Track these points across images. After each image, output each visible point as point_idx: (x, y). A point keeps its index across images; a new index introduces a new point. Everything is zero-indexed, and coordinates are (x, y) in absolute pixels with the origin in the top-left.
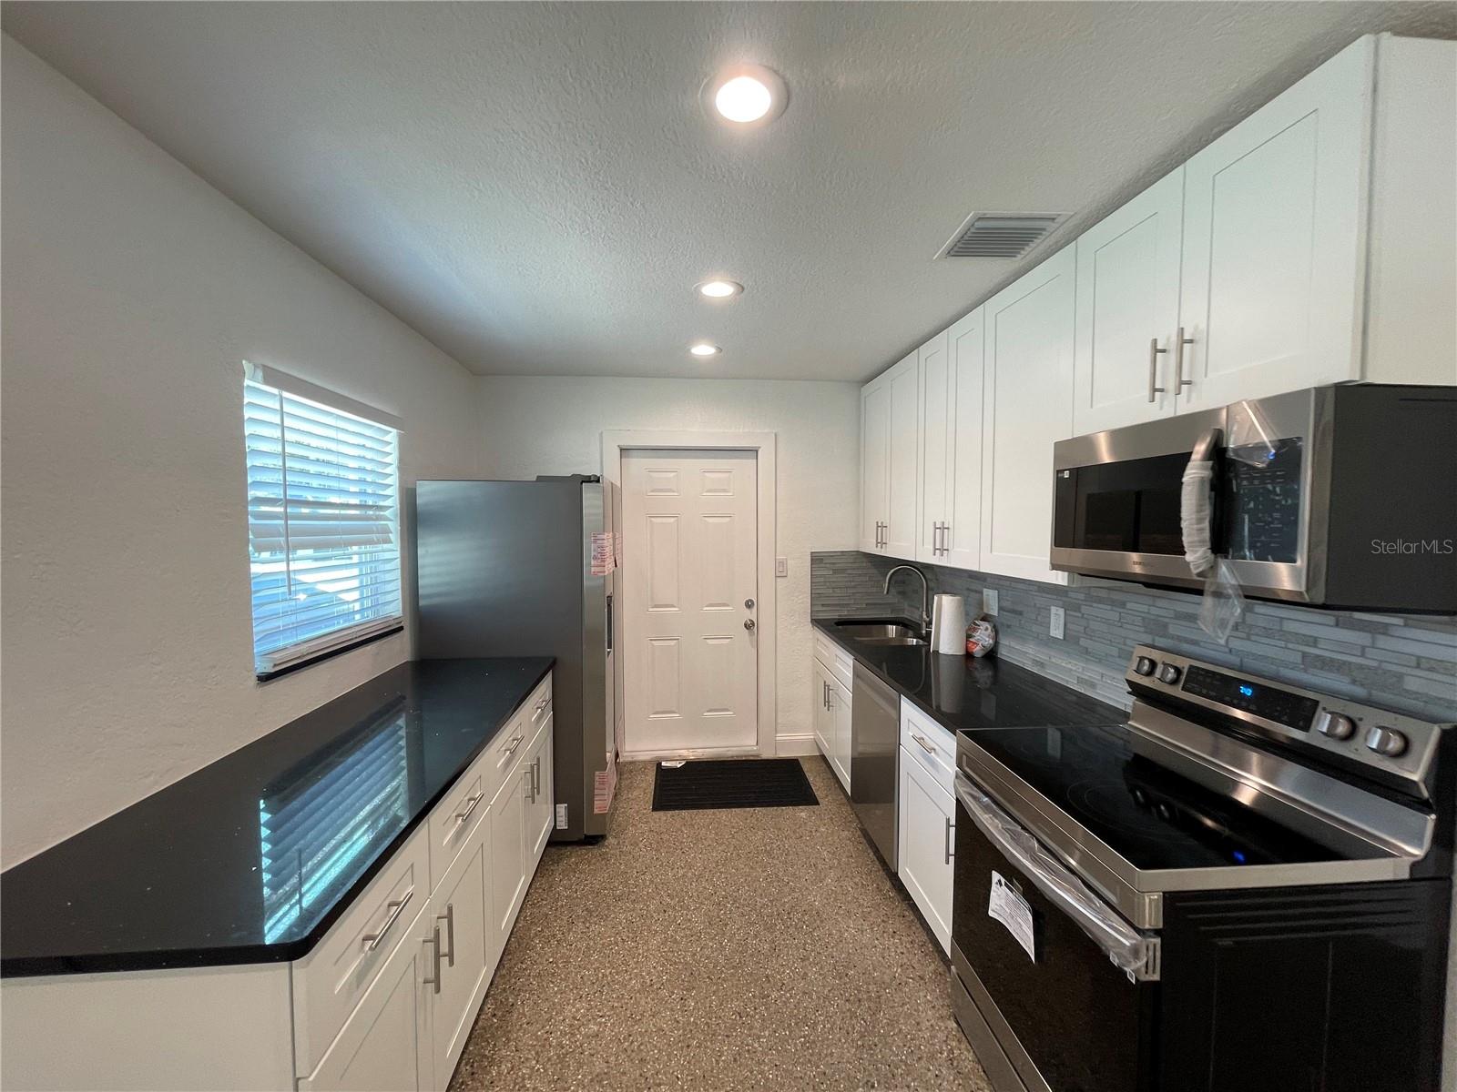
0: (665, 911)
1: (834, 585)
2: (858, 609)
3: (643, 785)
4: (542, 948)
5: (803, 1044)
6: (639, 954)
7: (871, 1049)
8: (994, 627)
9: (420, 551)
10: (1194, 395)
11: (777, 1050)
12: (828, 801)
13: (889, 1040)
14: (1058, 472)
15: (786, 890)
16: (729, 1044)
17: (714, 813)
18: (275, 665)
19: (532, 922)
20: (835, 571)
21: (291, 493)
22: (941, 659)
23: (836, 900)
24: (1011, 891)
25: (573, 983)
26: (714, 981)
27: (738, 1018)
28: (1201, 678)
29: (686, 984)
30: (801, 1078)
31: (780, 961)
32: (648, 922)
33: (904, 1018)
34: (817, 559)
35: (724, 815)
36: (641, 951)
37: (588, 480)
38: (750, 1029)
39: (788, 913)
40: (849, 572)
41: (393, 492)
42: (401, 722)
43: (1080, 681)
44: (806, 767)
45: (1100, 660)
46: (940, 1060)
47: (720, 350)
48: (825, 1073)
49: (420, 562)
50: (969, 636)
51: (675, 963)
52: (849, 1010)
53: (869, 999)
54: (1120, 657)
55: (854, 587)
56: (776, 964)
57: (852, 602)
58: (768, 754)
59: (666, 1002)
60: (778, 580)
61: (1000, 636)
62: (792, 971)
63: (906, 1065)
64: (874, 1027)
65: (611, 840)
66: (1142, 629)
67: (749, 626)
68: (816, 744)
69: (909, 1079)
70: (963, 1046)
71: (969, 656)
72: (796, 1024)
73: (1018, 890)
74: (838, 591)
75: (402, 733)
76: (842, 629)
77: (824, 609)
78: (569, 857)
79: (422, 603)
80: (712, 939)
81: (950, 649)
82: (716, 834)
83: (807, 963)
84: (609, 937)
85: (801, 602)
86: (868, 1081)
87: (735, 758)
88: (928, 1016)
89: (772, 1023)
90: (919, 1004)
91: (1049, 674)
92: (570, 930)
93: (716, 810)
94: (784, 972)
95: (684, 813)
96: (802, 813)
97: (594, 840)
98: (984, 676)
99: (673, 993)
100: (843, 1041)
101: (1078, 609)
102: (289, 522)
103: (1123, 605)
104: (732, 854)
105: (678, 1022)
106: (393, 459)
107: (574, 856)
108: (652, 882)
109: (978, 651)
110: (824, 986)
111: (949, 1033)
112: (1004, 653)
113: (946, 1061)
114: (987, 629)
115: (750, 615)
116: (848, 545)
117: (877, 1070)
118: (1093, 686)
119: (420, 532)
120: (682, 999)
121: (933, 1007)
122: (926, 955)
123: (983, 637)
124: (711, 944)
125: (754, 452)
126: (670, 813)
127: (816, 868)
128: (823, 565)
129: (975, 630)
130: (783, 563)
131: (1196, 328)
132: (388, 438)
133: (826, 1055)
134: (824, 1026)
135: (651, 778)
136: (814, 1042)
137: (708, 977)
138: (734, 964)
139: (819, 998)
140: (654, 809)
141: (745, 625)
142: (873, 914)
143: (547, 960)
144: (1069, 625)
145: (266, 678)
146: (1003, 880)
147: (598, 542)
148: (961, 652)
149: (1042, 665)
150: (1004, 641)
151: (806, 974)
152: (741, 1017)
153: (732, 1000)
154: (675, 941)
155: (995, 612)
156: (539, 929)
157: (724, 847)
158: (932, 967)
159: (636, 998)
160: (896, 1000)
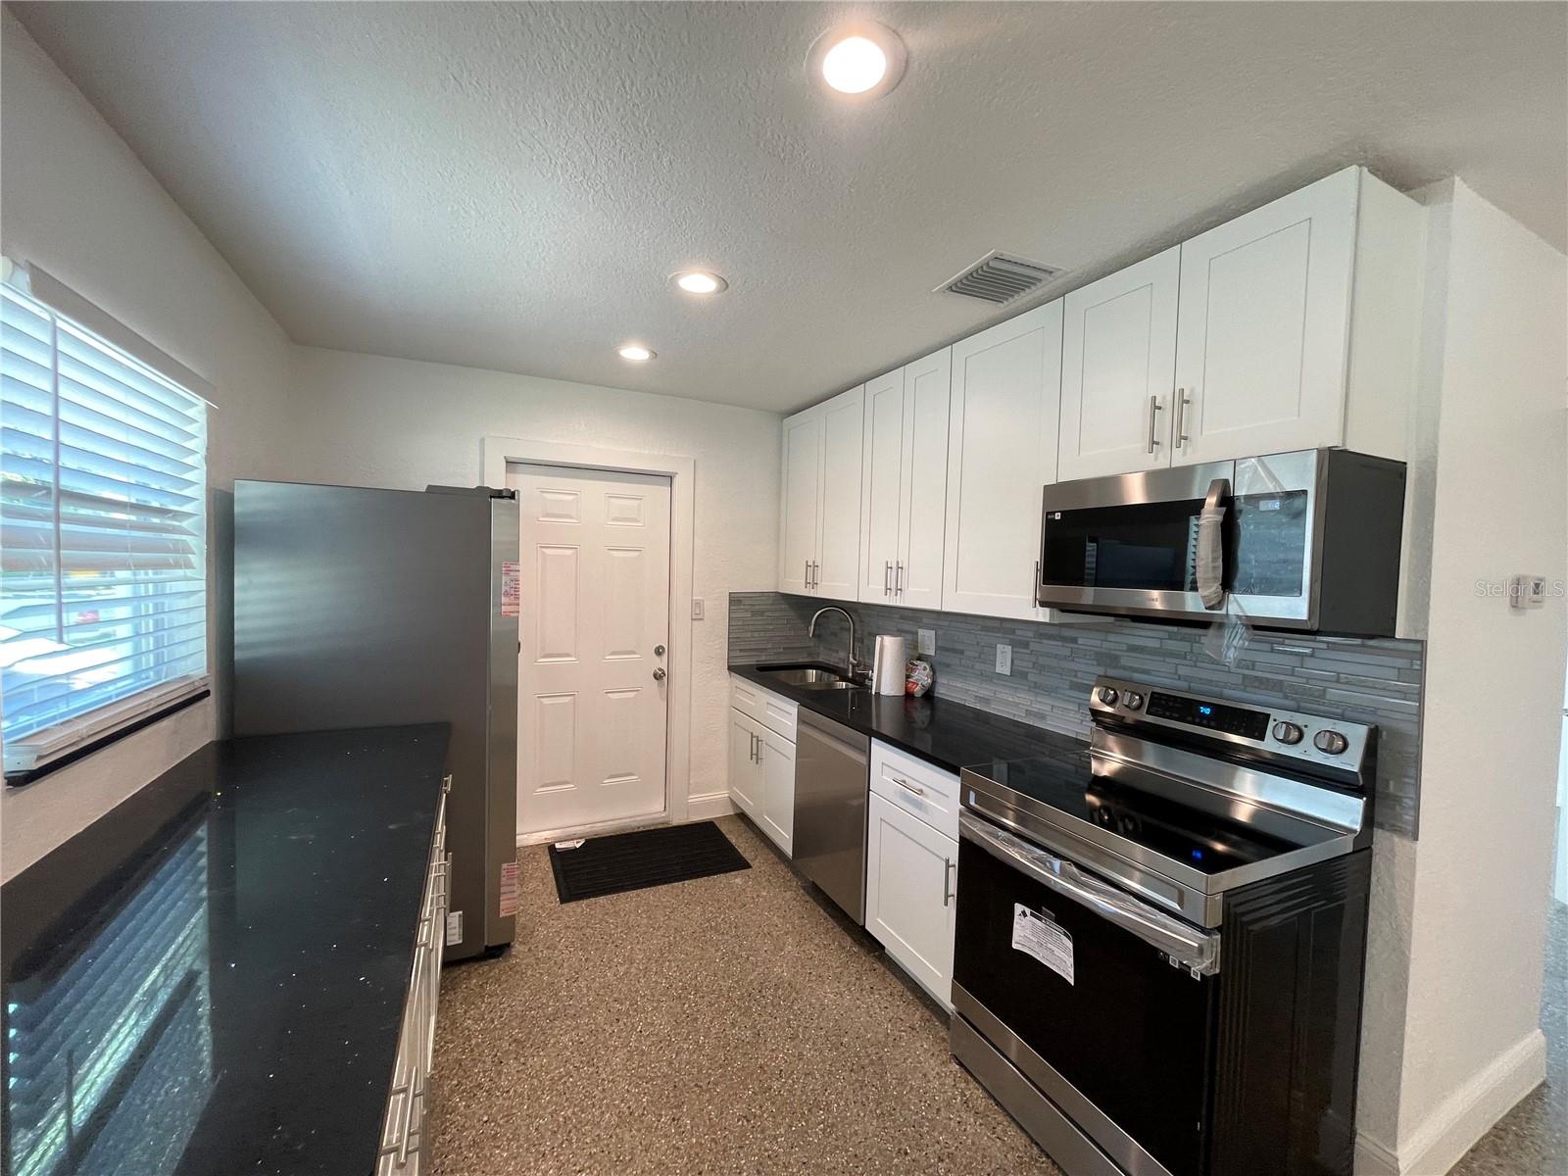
0: (618, 1020)
1: (751, 628)
2: (775, 654)
3: (538, 874)
4: (468, 1106)
5: (824, 1131)
6: (603, 1080)
7: (891, 1115)
8: (932, 667)
9: (238, 581)
10: (1189, 450)
11: (799, 1146)
12: (759, 862)
13: (905, 1099)
14: (1048, 514)
15: (748, 966)
16: (746, 1156)
17: (638, 895)
18: (40, 758)
19: (441, 1077)
20: (754, 613)
21: (67, 483)
22: (883, 702)
23: (803, 967)
24: (1040, 919)
25: (527, 1140)
26: (704, 1087)
27: (745, 1123)
28: (1163, 702)
29: (673, 1100)
30: (834, 1168)
31: (769, 1046)
32: (601, 1037)
33: (910, 1073)
34: (735, 600)
35: (648, 895)
36: (604, 1076)
37: (499, 494)
38: (763, 1132)
39: (760, 992)
40: (770, 614)
41: (198, 493)
42: (202, 832)
43: (1028, 713)
44: (724, 829)
45: (1050, 691)
46: (956, 1106)
47: (654, 355)
48: (856, 1156)
49: (238, 596)
50: (908, 677)
51: (652, 1079)
52: (857, 1080)
53: (872, 1063)
54: (1071, 689)
55: (772, 630)
56: (766, 1050)
57: (770, 646)
58: (679, 819)
59: (656, 1128)
60: (695, 623)
61: (937, 674)
62: (785, 1054)
63: (928, 1120)
64: (886, 1091)
65: (518, 948)
66: (1095, 663)
67: (658, 677)
68: (734, 804)
69: (936, 1134)
70: (971, 1086)
71: (909, 696)
72: (809, 1110)
73: (1049, 917)
74: (756, 634)
75: (203, 848)
76: (766, 674)
77: (742, 654)
78: (469, 978)
79: (238, 655)
80: (686, 1039)
81: (892, 690)
82: (649, 917)
83: (797, 1041)
84: (556, 1068)
85: (717, 646)
86: (900, 1149)
87: (641, 829)
88: (932, 1066)
89: (784, 1118)
90: (919, 1055)
91: (993, 709)
92: (499, 1073)
93: (639, 891)
94: (777, 1058)
95: (602, 900)
96: (736, 879)
97: (498, 951)
98: (921, 715)
99: (661, 1115)
100: (862, 1114)
101: (1026, 645)
102: (63, 526)
103: (1074, 640)
104: (675, 938)
105: (678, 1148)
106: (199, 444)
107: (475, 978)
108: (589, 989)
109: (918, 691)
110: (824, 1062)
111: (955, 1076)
112: (941, 692)
113: (962, 1105)
114: (925, 669)
115: (661, 663)
116: (767, 585)
117: (904, 1134)
118: (1042, 717)
119: (238, 553)
120: (674, 1119)
121: (933, 1054)
122: (908, 1004)
123: (922, 676)
124: (686, 1046)
125: (669, 478)
126: (585, 902)
127: (772, 936)
128: (742, 607)
129: (912, 670)
130: (698, 604)
131: (1192, 391)
132: (191, 413)
133: (851, 1136)
134: (839, 1105)
135: (546, 863)
136: (833, 1125)
137: (696, 1085)
138: (721, 1062)
139: (822, 1076)
140: (563, 901)
141: (655, 676)
142: (845, 973)
143: (479, 1121)
144: (1015, 662)
145: (20, 780)
146: (1028, 911)
147: (512, 573)
148: (902, 693)
149: (987, 701)
150: (942, 680)
151: (801, 1054)
152: (748, 1121)
153: (732, 1104)
154: (643, 1053)
155: (931, 652)
156: (455, 1082)
157: (662, 931)
158: (918, 1015)
159: (617, 1136)
160: (897, 1057)
